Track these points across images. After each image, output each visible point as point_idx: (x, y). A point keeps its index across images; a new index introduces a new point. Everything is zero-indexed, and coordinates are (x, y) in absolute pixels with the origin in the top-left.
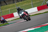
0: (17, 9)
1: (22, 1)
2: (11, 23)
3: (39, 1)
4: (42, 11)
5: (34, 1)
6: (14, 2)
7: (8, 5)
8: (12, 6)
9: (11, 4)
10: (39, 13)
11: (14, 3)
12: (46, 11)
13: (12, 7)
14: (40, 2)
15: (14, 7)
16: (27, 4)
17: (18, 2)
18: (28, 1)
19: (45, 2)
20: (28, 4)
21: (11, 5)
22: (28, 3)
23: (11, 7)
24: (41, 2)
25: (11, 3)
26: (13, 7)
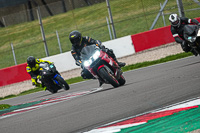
0: (72, 40)
1: (65, 11)
2: (20, 106)
3: (141, 11)
4: (154, 52)
5: (118, 10)
6: (32, 15)
7: (6, 29)
8: (24, 33)
9: (21, 22)
10: (142, 61)
11: (33, 20)
12: (169, 54)
13: (24, 35)
14: (145, 15)
15: (32, 35)
16: (89, 25)
17: (51, 14)
18: (91, 12)
19: (167, 13)
20: (93, 24)
21: (19, 29)
22: (94, 18)
23: (19, 34)
24: (149, 14)
25: (22, 18)
26: (28, 37)
